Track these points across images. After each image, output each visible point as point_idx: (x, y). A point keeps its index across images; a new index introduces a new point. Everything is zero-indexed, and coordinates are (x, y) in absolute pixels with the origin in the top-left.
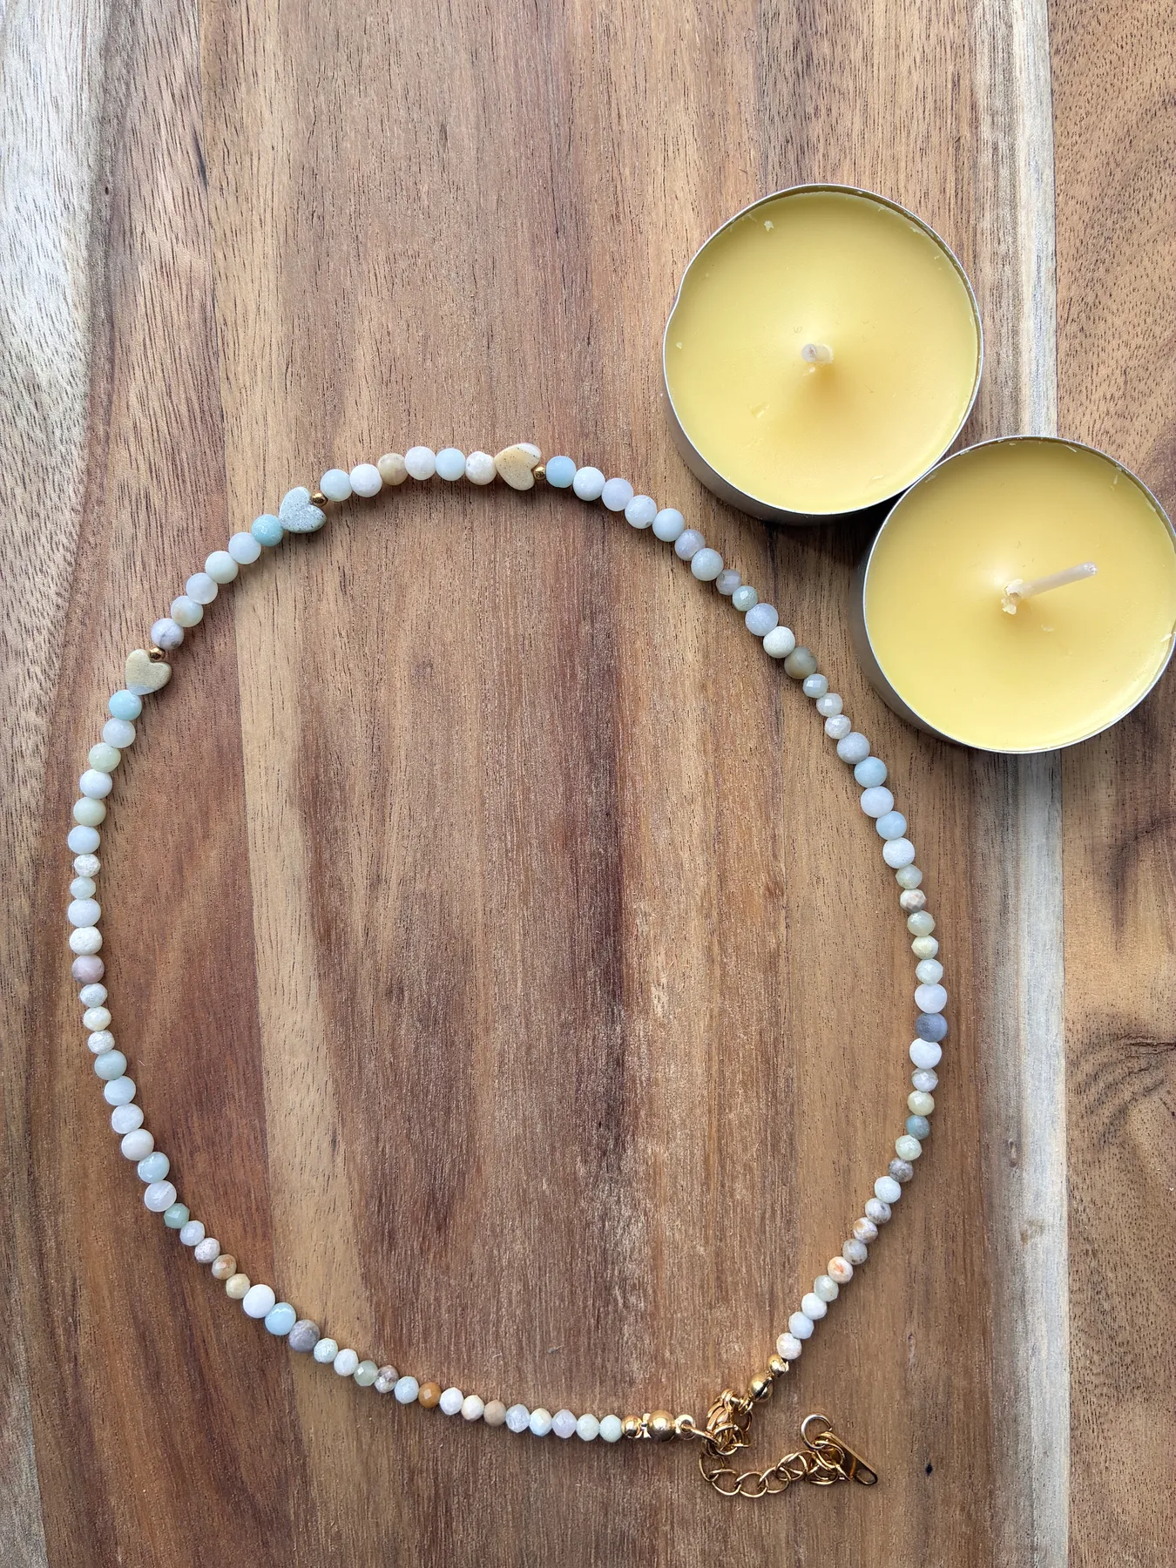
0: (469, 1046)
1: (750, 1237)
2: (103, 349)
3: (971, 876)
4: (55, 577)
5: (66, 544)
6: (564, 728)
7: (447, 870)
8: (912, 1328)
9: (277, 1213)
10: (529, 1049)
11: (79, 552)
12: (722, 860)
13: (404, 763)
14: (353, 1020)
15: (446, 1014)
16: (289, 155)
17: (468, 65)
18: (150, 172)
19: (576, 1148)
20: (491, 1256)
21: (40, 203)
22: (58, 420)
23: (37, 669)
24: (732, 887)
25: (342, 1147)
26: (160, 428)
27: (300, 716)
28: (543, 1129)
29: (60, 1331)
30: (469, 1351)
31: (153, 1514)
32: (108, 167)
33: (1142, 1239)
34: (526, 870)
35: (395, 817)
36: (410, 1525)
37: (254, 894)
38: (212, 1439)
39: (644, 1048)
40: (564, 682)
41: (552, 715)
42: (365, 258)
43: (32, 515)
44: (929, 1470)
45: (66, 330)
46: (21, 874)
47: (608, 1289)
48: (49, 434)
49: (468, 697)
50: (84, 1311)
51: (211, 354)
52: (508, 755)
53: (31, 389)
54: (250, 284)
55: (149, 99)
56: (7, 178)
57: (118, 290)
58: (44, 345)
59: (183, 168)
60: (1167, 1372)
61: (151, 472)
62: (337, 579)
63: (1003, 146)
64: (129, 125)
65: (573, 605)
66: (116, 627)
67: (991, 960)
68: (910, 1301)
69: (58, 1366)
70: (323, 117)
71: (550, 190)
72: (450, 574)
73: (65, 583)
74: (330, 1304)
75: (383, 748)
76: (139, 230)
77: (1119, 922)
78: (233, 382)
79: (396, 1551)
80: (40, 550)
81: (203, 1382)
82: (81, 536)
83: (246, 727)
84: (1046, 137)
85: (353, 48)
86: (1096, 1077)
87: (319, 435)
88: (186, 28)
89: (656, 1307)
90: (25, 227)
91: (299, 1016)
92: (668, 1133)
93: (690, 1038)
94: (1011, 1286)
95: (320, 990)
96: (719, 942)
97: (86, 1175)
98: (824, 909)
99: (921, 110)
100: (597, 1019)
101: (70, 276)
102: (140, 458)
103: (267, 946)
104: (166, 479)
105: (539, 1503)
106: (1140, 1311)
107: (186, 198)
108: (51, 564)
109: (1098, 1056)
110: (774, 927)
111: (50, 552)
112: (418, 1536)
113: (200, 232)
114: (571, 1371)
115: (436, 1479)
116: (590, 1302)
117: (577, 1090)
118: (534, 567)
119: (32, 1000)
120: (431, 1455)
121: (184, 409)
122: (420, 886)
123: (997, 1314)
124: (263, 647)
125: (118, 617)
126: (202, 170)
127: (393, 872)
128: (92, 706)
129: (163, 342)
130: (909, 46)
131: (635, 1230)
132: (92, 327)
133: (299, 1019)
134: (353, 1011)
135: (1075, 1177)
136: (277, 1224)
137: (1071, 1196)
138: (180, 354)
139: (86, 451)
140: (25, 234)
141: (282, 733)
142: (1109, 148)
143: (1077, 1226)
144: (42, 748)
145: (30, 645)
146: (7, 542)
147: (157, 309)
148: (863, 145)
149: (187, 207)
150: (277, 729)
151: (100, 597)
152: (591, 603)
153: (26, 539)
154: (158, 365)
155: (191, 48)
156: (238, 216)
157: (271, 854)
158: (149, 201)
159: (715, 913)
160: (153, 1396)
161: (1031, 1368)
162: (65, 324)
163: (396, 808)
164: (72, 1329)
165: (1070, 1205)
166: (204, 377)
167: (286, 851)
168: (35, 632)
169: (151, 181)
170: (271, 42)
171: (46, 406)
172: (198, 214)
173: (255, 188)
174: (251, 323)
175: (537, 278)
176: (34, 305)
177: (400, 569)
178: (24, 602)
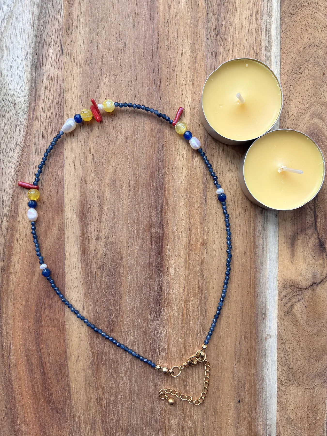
0: (121, 283)
1: (194, 337)
2: (33, 94)
3: (255, 242)
4: (17, 153)
5: (20, 144)
6: (150, 199)
7: (117, 235)
8: (236, 363)
9: (67, 326)
10: (137, 284)
11: (24, 148)
12: (190, 235)
13: (107, 207)
14: (90, 274)
15: (115, 274)
16: (85, 48)
17: (132, 28)
18: (48, 50)
19: (148, 311)
20: (124, 340)
21: (19, 56)
22: (20, 113)
23: (10, 178)
24: (192, 243)
25: (86, 309)
26: (47, 116)
27: (80, 193)
28: (140, 306)
29: (6, 358)
30: (117, 366)
31: (28, 409)
32: (37, 48)
33: (297, 340)
35: (104, 221)
36: (99, 414)
37: (65, 240)
38: (46, 389)
39: (167, 285)
40: (150, 187)
41: (147, 195)
42: (103, 75)
43: (12, 137)
44: (239, 402)
45: (24, 89)
46: (3, 232)
47: (155, 350)
48: (17, 116)
49: (125, 189)
50: (13, 352)
51: (62, 97)
52: (135, 205)
53: (14, 104)
54: (73, 80)
55: (49, 31)
56: (10, 49)
57: (38, 80)
58: (18, 93)
59: (57, 50)
60: (303, 377)
61: (44, 127)
62: (92, 157)
63: (268, 55)
64: (43, 38)
65: (154, 167)
66: (32, 167)
67: (259, 264)
68: (235, 355)
69: (5, 367)
70: (94, 39)
71: (152, 60)
72: (121, 157)
73: (19, 155)
74: (80, 352)
75: (102, 202)
76: (45, 65)
77: (292, 256)
78: (67, 105)
79: (95, 421)
80: (13, 146)
81: (44, 372)
82: (25, 143)
83: (66, 195)
84: (279, 54)
85: (103, 21)
86: (286, 296)
88: (60, 14)
89: (168, 355)
90: (15, 63)
91: (76, 273)
92: (173, 307)
93: (180, 282)
94: (262, 352)
95: (82, 266)
96: (188, 257)
97: (15, 315)
98: (216, 249)
99: (247, 45)
100: (155, 276)
101: (26, 76)
102: (41, 123)
103: (68, 254)
104: (48, 129)
105: (134, 409)
106: (296, 360)
107: (57, 57)
108: (16, 150)
109: (286, 291)
110: (203, 253)
111: (16, 147)
112: (101, 417)
113: (61, 66)
114: (144, 372)
115: (106, 401)
116: (150, 353)
117: (149, 295)
118: (144, 157)
119: (4, 266)
120: (105, 395)
121: (54, 112)
122: (110, 239)
123: (258, 359)
124: (71, 174)
125: (33, 165)
126: (62, 50)
127: (103, 235)
129: (49, 94)
130: (245, 29)
131: (163, 334)
132: (31, 89)
133: (76, 274)
134: (90, 272)
135: (280, 323)
136: (67, 329)
137: (278, 328)
138: (53, 97)
139: (27, 121)
140: (14, 64)
141: (75, 197)
142: (295, 57)
143: (280, 336)
144: (10, 199)
145: (9, 171)
146: (5, 144)
147: (48, 85)
148: (232, 53)
149: (57, 60)
150: (74, 196)
151: (28, 160)
152: (158, 167)
153: (10, 143)
154: (48, 100)
155: (61, 19)
156: (71, 63)
157: (70, 229)
158: (47, 57)
159: (187, 249)
160: (30, 376)
161: (267, 374)
162: (24, 88)
164: (9, 356)
165: (278, 330)
166: (60, 104)
167: (74, 228)
168: (11, 168)
169: (48, 53)
170: (82, 19)
171: (17, 109)
172: (60, 61)
173: (76, 56)
174: (73, 90)
175: (148, 83)
176: (16, 82)
177: (108, 155)
178: (8, 160)
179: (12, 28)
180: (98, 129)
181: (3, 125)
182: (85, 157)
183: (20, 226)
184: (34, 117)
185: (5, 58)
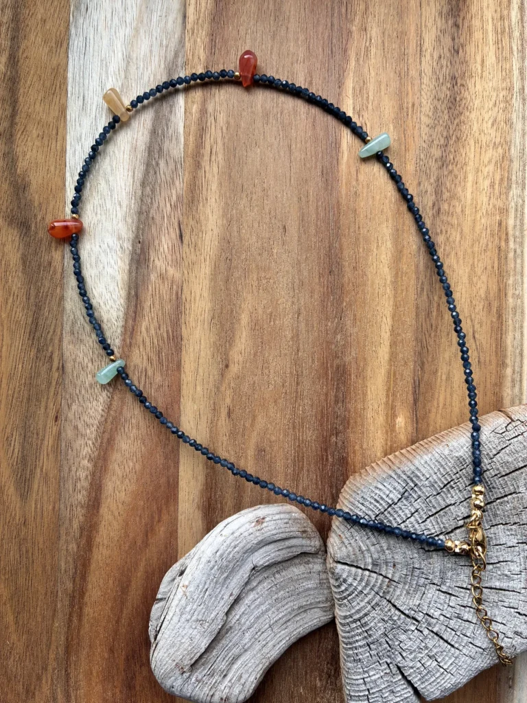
2: (132, 309)
4: (102, 403)
6: (321, 482)
11: (114, 393)
13: (249, 494)
16: (218, 233)
17: (297, 202)
18: (159, 236)
19: (317, 673)
21: (110, 245)
22: (110, 336)
23: (90, 442)
26: (154, 342)
27: (205, 470)
32: (141, 232)
37: (179, 548)
40: (323, 462)
41: (317, 476)
42: (248, 278)
45: (117, 298)
46: (74, 532)
49: (280, 466)
51: (179, 312)
54: (198, 285)
55: (160, 206)
56: (96, 233)
57: (141, 283)
58: (107, 304)
59: (173, 236)
61: (148, 360)
62: (226, 411)
64: (151, 216)
65: (328, 429)
66: (127, 426)
70: (234, 219)
71: (328, 256)
72: (275, 412)
73: (106, 406)
75: (241, 486)
76: (152, 259)
78: (188, 325)
80: (96, 390)
82: (115, 385)
83: (181, 473)
85: (249, 192)
87: (223, 349)
88: (178, 178)
90: (103, 254)
97: (91, 673)
99: (484, 234)
101: (121, 276)
102: (144, 354)
104: (155, 363)
107: (173, 248)
108: (101, 397)
111: (101, 392)
113: (178, 262)
118: (312, 411)
119: (73, 591)
121: (165, 336)
126: (181, 236)
128: (113, 461)
129: (158, 306)
130: (481, 207)
132: (128, 298)
138: (165, 311)
139: (121, 350)
140: (103, 258)
141: (197, 477)
144: (89, 477)
145: (88, 431)
146: (82, 386)
147: (157, 293)
148: (460, 247)
149: (174, 253)
150: (195, 475)
151: (121, 413)
152: (336, 428)
154: (156, 316)
155: (180, 186)
156: (195, 257)
157: (188, 530)
158: (157, 248)
162: (117, 296)
166: (175, 322)
167: (195, 529)
168: (91, 426)
169: (159, 240)
170: (214, 186)
171: (105, 330)
172: (178, 254)
173: (203, 245)
174: (197, 301)
175: (320, 291)
176: (104, 287)
177: (254, 408)
178: (87, 413)
179: (99, 197)
180: (237, 365)
181: (80, 355)
182: (215, 409)
183: (103, 523)
185: (87, 246)
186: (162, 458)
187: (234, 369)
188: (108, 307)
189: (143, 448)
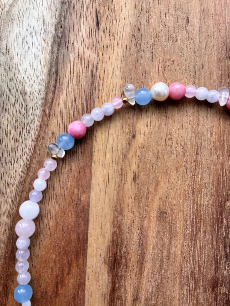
2: (52, 82)
4: (22, 165)
5: (28, 152)
7: (165, 296)
11: (32, 157)
16: (130, 22)
18: (78, 22)
21: (36, 28)
22: (32, 107)
26: (70, 113)
27: (112, 228)
32: (63, 19)
34: (197, 299)
35: (146, 273)
37: (86, 299)
40: (218, 224)
41: (212, 237)
42: (155, 60)
43: (16, 141)
45: (39, 74)
48: (27, 111)
49: (180, 226)
51: (93, 87)
53: (23, 94)
54: (111, 65)
56: (24, 18)
57: (61, 62)
58: (30, 79)
59: (91, 22)
61: (65, 129)
62: (132, 176)
64: (72, 6)
65: (224, 195)
70: (144, 10)
71: (225, 44)
72: (177, 179)
73: (26, 168)
75: (144, 244)
76: (72, 42)
78: (100, 99)
80: (17, 154)
82: (34, 150)
83: (91, 231)
87: (131, 122)
90: (29, 37)
101: (44, 55)
102: (61, 123)
108: (21, 160)
111: (21, 155)
113: (94, 45)
118: (209, 179)
122: (153, 302)
124: (101, 200)
126: (98, 23)
129: (75, 82)
132: (49, 74)
138: (81, 87)
139: (41, 119)
140: (29, 39)
145: (8, 190)
146: (5, 150)
147: (75, 70)
150: (103, 233)
153: (13, 149)
154: (72, 90)
156: (109, 41)
157: (94, 283)
158: (76, 32)
162: (39, 72)
163: (146, 269)
166: (89, 96)
167: (101, 282)
168: (11, 186)
169: (78, 25)
171: (28, 101)
172: (94, 38)
173: (117, 31)
174: (109, 78)
175: (218, 73)
176: (29, 64)
177: (157, 175)
178: (8, 174)
180: (143, 136)
181: (5, 122)
182: (122, 174)
184: (51, 114)
185: (16, 30)
186: (74, 216)
187: (140, 139)
188: (31, 81)
189: (57, 207)
